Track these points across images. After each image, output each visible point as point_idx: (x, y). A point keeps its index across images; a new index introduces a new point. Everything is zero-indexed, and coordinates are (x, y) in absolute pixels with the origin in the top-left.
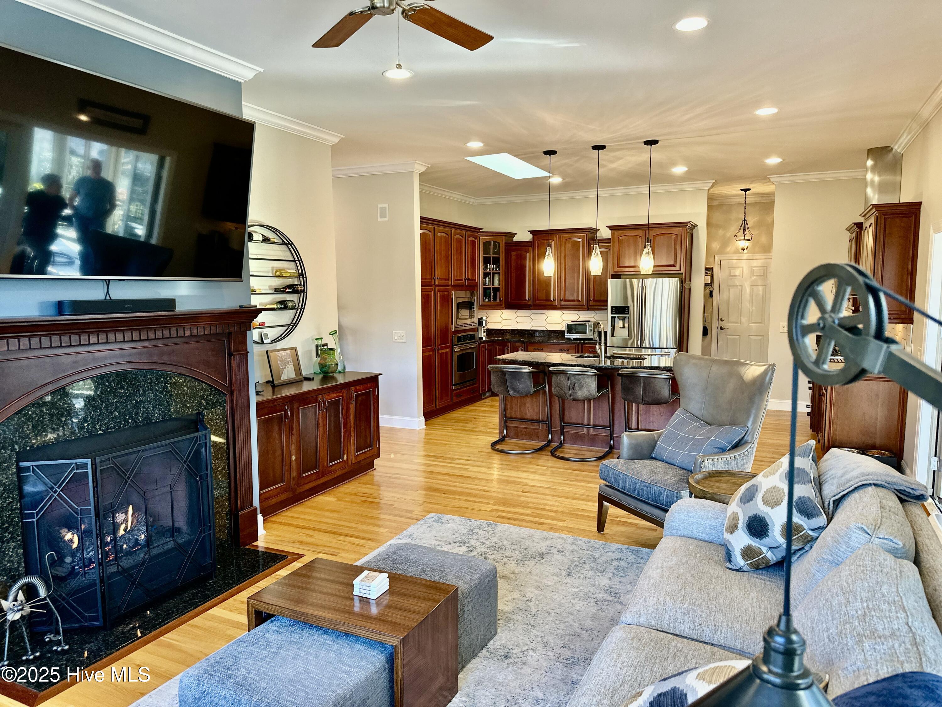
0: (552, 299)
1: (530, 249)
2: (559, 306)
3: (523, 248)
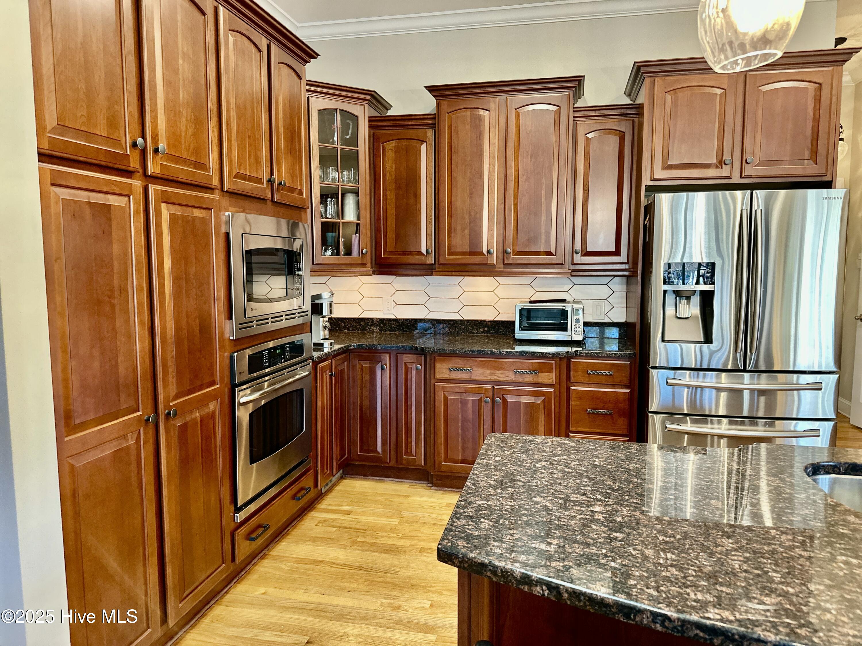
0: (485, 251)
1: (430, 133)
2: (500, 267)
3: (412, 133)
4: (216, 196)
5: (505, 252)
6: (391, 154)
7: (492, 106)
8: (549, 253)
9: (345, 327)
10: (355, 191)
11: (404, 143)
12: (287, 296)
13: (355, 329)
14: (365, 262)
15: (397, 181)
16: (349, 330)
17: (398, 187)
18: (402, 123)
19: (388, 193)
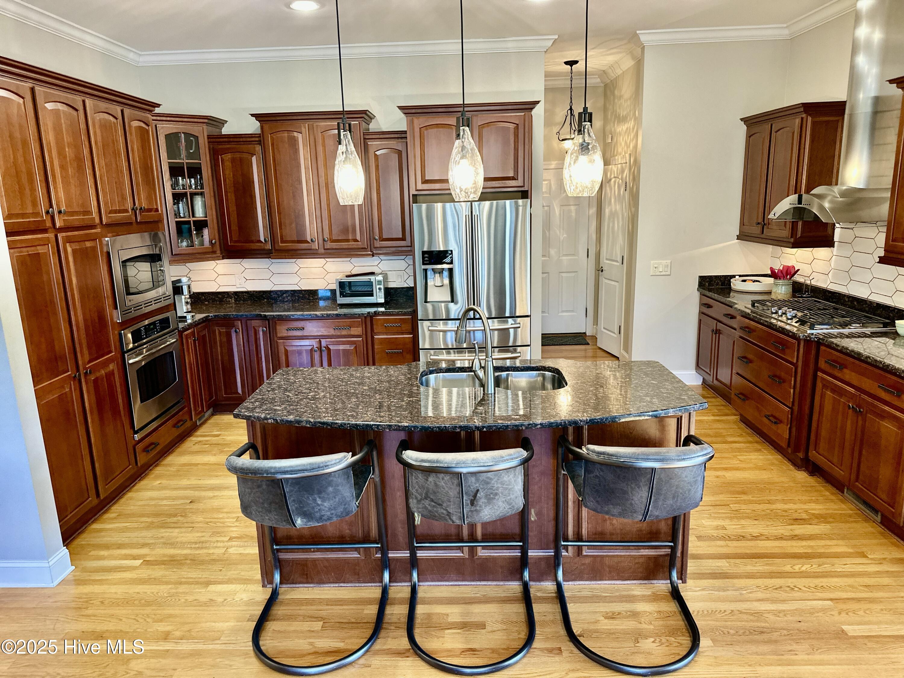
0: (308, 239)
1: (258, 148)
2: (322, 251)
3: (244, 147)
4: (98, 230)
5: (324, 240)
6: (228, 164)
7: (303, 129)
8: (356, 240)
9: (205, 300)
10: (202, 194)
11: (238, 155)
12: (154, 287)
13: (214, 300)
14: (215, 249)
15: (235, 184)
16: (209, 302)
17: (236, 191)
18: (235, 140)
19: (229, 194)
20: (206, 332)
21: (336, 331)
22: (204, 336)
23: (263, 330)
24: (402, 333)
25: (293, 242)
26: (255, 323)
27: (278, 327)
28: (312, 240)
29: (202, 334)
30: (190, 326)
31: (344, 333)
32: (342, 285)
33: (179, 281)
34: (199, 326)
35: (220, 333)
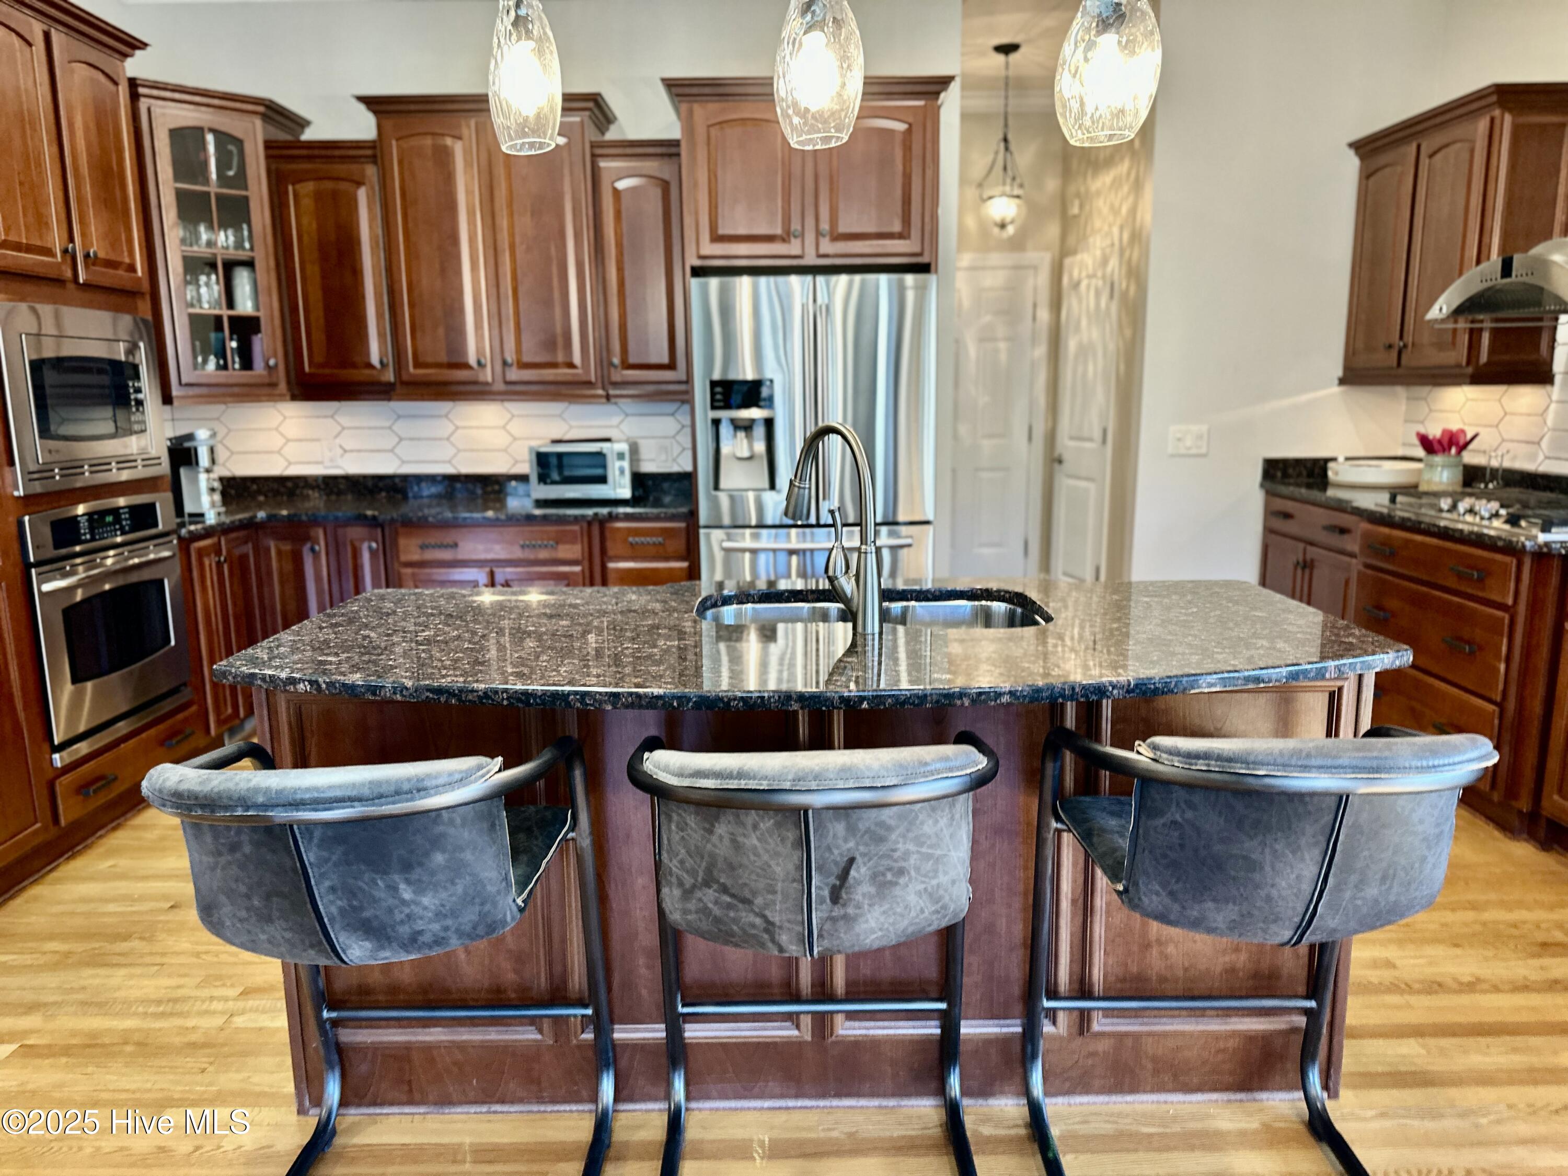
0: (472, 360)
1: (371, 171)
2: (501, 386)
3: (341, 169)
5: (505, 363)
6: (308, 203)
7: (465, 132)
8: (571, 365)
9: (259, 492)
10: (249, 264)
11: (329, 185)
12: (117, 433)
13: (277, 493)
14: (274, 380)
15: (322, 247)
16: (266, 496)
17: (324, 257)
18: (323, 152)
19: (309, 267)
20: (249, 549)
21: (527, 550)
22: (243, 558)
23: (370, 548)
24: (667, 559)
25: (439, 365)
26: (354, 532)
27: (402, 542)
28: (479, 363)
29: (237, 552)
30: (209, 532)
31: (543, 554)
32: (542, 459)
33: (190, 437)
34: (233, 535)
35: (279, 553)
